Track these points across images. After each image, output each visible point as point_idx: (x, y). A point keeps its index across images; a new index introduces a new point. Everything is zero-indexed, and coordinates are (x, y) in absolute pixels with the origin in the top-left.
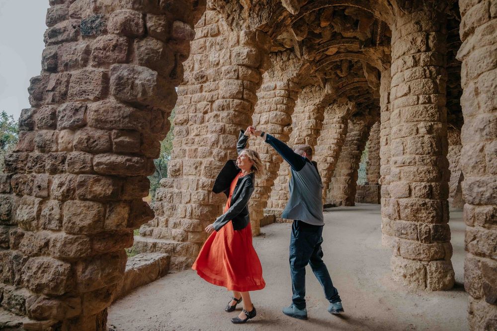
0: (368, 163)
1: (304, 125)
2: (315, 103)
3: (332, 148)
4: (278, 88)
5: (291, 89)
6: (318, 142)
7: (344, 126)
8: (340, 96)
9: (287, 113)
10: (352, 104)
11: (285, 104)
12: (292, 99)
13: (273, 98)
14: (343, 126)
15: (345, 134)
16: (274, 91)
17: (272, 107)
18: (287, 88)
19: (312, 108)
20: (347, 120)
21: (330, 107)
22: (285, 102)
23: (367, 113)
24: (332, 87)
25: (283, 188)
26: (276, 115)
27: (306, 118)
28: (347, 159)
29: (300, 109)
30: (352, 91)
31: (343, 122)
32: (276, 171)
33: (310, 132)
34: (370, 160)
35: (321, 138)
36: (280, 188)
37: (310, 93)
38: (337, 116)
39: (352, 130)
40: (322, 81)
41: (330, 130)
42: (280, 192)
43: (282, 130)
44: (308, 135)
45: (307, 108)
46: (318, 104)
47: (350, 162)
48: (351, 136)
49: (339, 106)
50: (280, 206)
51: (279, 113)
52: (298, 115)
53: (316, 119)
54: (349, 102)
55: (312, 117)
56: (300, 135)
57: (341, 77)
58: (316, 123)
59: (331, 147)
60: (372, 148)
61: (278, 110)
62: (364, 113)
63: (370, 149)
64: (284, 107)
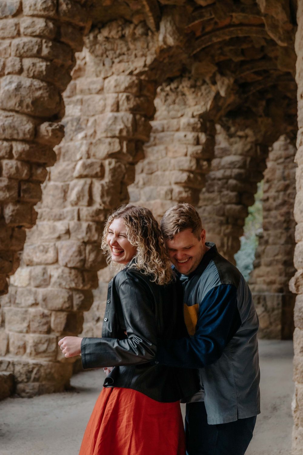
0: (260, 237)
1: (103, 125)
2: (132, 68)
3: (175, 194)
4: (26, 10)
5: (64, 19)
6: (140, 178)
7: (207, 140)
8: (196, 58)
9: (49, 84)
10: (226, 81)
11: (45, 59)
12: (68, 46)
13: (13, 38)
14: (203, 138)
15: (209, 161)
16: (15, 20)
17: (9, 64)
18: (52, 13)
19: (125, 81)
20: (213, 123)
21: (173, 86)
22: (45, 51)
23: (261, 110)
24: (177, 28)
25: (40, 298)
26: (19, 87)
27: (109, 108)
28: (211, 225)
29: (93, 83)
30: (227, 49)
31: (204, 129)
32: (15, 251)
33: (116, 147)
34: (266, 229)
35: (147, 167)
36: (31, 300)
37: (119, 42)
38: (189, 111)
39: (225, 152)
40: (151, 10)
41: (171, 147)
42: (32, 310)
43: (36, 131)
44: (111, 155)
45: (111, 82)
46: (141, 73)
47: (219, 234)
48: (223, 167)
49: (194, 86)
50: (28, 351)
51: (27, 82)
52: (86, 97)
53: (133, 111)
54: (218, 77)
55: (124, 105)
56: (92, 153)
57: (201, 7)
58: (135, 122)
59: (171, 191)
60: (271, 201)
61: (25, 73)
62: (254, 109)
63: (268, 204)
64: (42, 65)
